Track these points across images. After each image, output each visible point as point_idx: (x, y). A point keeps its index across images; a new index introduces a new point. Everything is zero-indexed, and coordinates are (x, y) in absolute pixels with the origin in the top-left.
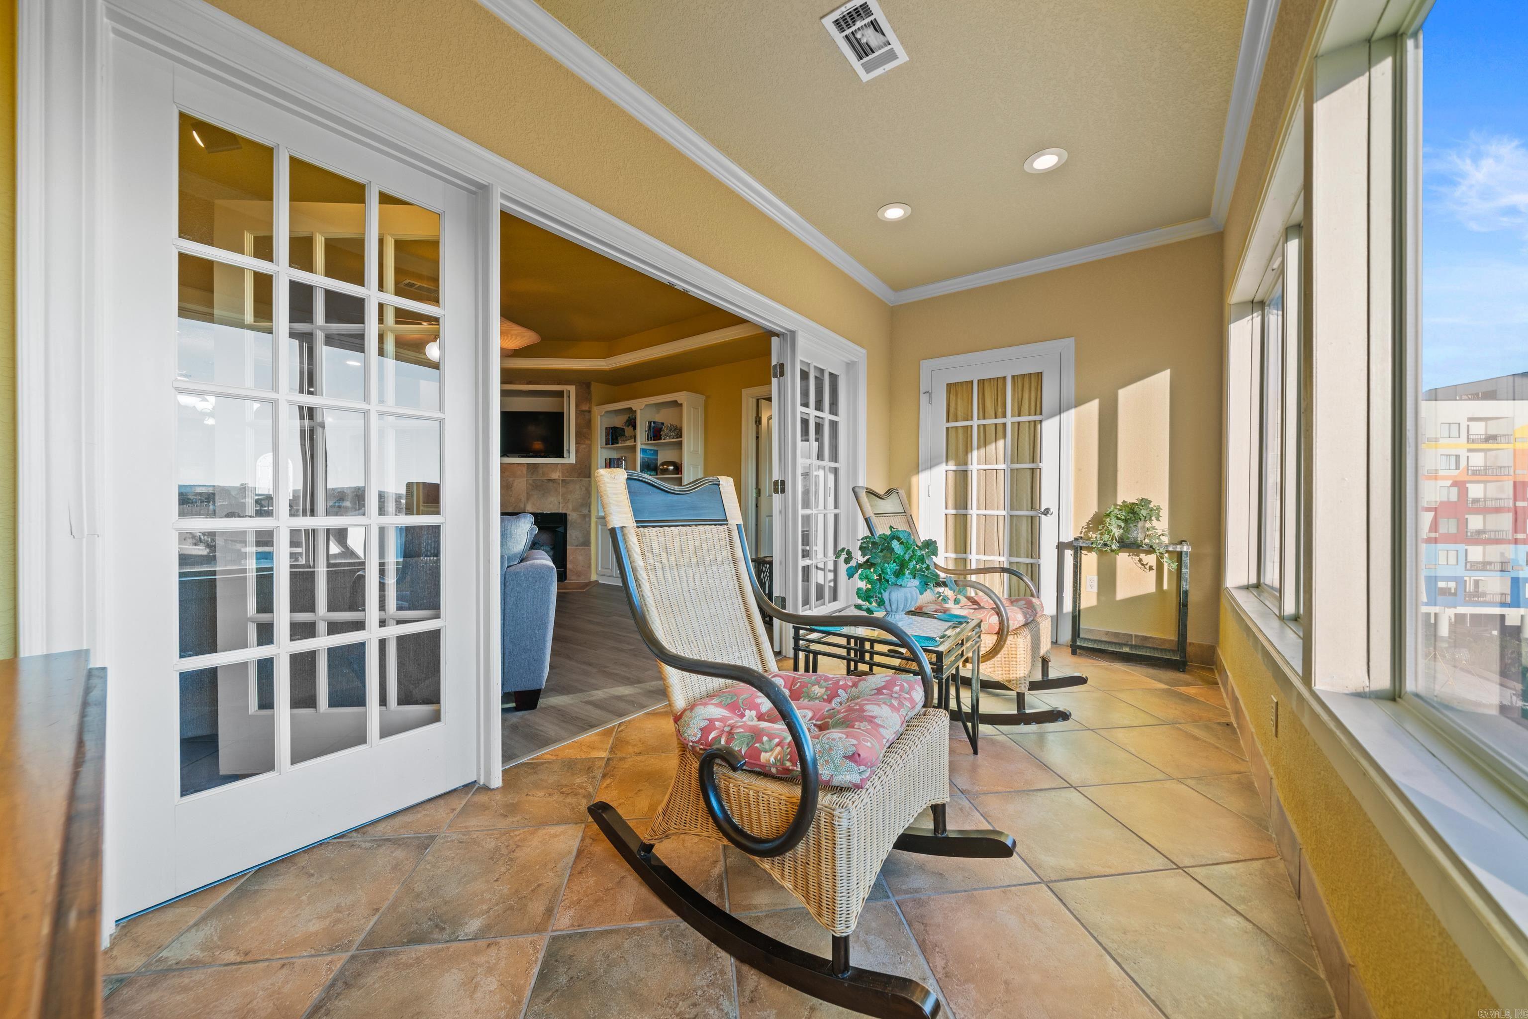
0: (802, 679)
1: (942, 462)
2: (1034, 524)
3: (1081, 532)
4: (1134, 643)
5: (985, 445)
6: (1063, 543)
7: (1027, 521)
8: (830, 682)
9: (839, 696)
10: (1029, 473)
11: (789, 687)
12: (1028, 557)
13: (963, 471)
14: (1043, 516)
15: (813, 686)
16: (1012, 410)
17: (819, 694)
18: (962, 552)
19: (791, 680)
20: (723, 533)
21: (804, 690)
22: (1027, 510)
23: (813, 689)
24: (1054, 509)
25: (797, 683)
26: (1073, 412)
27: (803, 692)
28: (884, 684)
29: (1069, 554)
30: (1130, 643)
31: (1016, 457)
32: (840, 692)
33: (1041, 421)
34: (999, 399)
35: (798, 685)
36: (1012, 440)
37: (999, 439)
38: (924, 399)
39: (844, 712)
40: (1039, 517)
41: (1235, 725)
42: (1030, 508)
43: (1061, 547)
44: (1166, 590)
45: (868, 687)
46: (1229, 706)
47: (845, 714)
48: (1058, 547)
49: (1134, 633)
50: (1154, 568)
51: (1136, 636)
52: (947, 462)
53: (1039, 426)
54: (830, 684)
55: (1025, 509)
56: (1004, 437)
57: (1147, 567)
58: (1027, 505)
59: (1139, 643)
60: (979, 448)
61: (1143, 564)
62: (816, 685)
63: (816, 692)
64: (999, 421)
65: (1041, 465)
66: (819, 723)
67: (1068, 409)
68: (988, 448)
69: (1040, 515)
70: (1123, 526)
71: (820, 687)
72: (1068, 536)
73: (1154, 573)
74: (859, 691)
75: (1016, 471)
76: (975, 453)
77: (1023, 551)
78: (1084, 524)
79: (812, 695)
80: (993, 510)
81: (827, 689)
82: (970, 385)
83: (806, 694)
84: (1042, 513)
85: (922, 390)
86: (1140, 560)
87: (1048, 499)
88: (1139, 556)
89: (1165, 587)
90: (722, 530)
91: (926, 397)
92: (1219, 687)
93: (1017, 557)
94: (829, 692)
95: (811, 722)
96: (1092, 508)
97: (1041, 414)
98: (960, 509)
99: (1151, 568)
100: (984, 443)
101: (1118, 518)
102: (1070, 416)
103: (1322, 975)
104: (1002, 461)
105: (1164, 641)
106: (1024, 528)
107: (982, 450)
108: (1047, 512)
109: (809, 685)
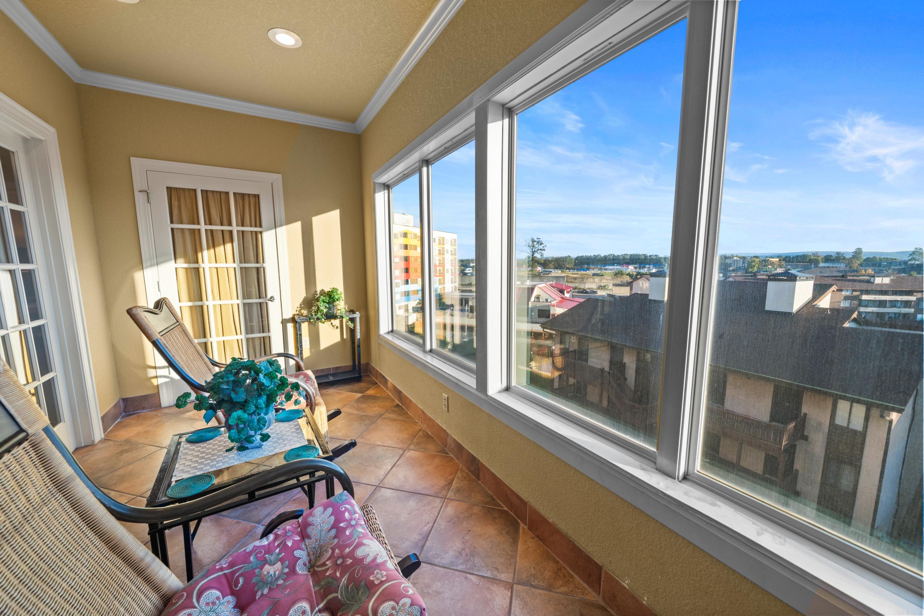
0: (238, 570)
1: (171, 260)
2: (263, 309)
3: (297, 311)
4: (332, 373)
5: (214, 247)
6: (285, 319)
7: (257, 306)
8: (277, 551)
9: (300, 558)
10: (254, 272)
11: (228, 590)
12: (260, 333)
13: (194, 268)
14: (270, 302)
15: (262, 569)
16: (237, 220)
17: (277, 573)
18: (202, 337)
19: (224, 581)
20: (26, 458)
21: (254, 580)
22: (256, 298)
23: (265, 573)
24: (277, 297)
25: (238, 577)
26: (284, 228)
27: (255, 584)
28: (333, 518)
29: (290, 327)
30: (330, 373)
31: (244, 258)
32: (297, 553)
33: (261, 233)
34: (224, 210)
35: (241, 580)
36: (239, 245)
37: (227, 243)
38: (140, 198)
39: (342, 576)
40: (266, 303)
41: (400, 404)
42: (258, 297)
43: (284, 322)
44: (346, 339)
45: (321, 531)
46: (391, 395)
47: (346, 576)
48: (282, 322)
49: (331, 367)
50: (339, 327)
51: (333, 368)
52: (175, 259)
53: (260, 235)
54: (280, 553)
55: (254, 296)
56: (232, 241)
57: (335, 327)
58: (256, 295)
59: (334, 372)
60: (208, 248)
61: (333, 326)
62: (264, 565)
63: (272, 572)
64: (226, 228)
65: (265, 265)
66: (321, 606)
67: (281, 225)
68: (217, 249)
69: (267, 301)
70: (328, 306)
71: (272, 564)
72: (288, 315)
73: (339, 330)
74: (316, 540)
75: (244, 269)
76: (205, 253)
77: (256, 328)
78: (298, 305)
79: (270, 579)
80: (228, 299)
81: (282, 560)
82: (192, 193)
83: (260, 584)
84: (269, 300)
85: (136, 188)
86: (332, 324)
87: (272, 290)
88: (330, 321)
89: (345, 337)
90: (22, 452)
91: (143, 196)
92: (379, 385)
93: (251, 334)
94: (287, 563)
95: (315, 611)
96: (302, 294)
97: (261, 226)
98: (195, 301)
99: (337, 327)
100: (213, 244)
101: (324, 302)
102: (282, 230)
103: (506, 509)
104: (232, 260)
105: (346, 367)
106: (255, 311)
107: (212, 251)
108: (272, 299)
109: (256, 571)
